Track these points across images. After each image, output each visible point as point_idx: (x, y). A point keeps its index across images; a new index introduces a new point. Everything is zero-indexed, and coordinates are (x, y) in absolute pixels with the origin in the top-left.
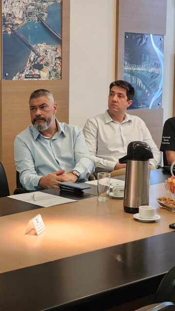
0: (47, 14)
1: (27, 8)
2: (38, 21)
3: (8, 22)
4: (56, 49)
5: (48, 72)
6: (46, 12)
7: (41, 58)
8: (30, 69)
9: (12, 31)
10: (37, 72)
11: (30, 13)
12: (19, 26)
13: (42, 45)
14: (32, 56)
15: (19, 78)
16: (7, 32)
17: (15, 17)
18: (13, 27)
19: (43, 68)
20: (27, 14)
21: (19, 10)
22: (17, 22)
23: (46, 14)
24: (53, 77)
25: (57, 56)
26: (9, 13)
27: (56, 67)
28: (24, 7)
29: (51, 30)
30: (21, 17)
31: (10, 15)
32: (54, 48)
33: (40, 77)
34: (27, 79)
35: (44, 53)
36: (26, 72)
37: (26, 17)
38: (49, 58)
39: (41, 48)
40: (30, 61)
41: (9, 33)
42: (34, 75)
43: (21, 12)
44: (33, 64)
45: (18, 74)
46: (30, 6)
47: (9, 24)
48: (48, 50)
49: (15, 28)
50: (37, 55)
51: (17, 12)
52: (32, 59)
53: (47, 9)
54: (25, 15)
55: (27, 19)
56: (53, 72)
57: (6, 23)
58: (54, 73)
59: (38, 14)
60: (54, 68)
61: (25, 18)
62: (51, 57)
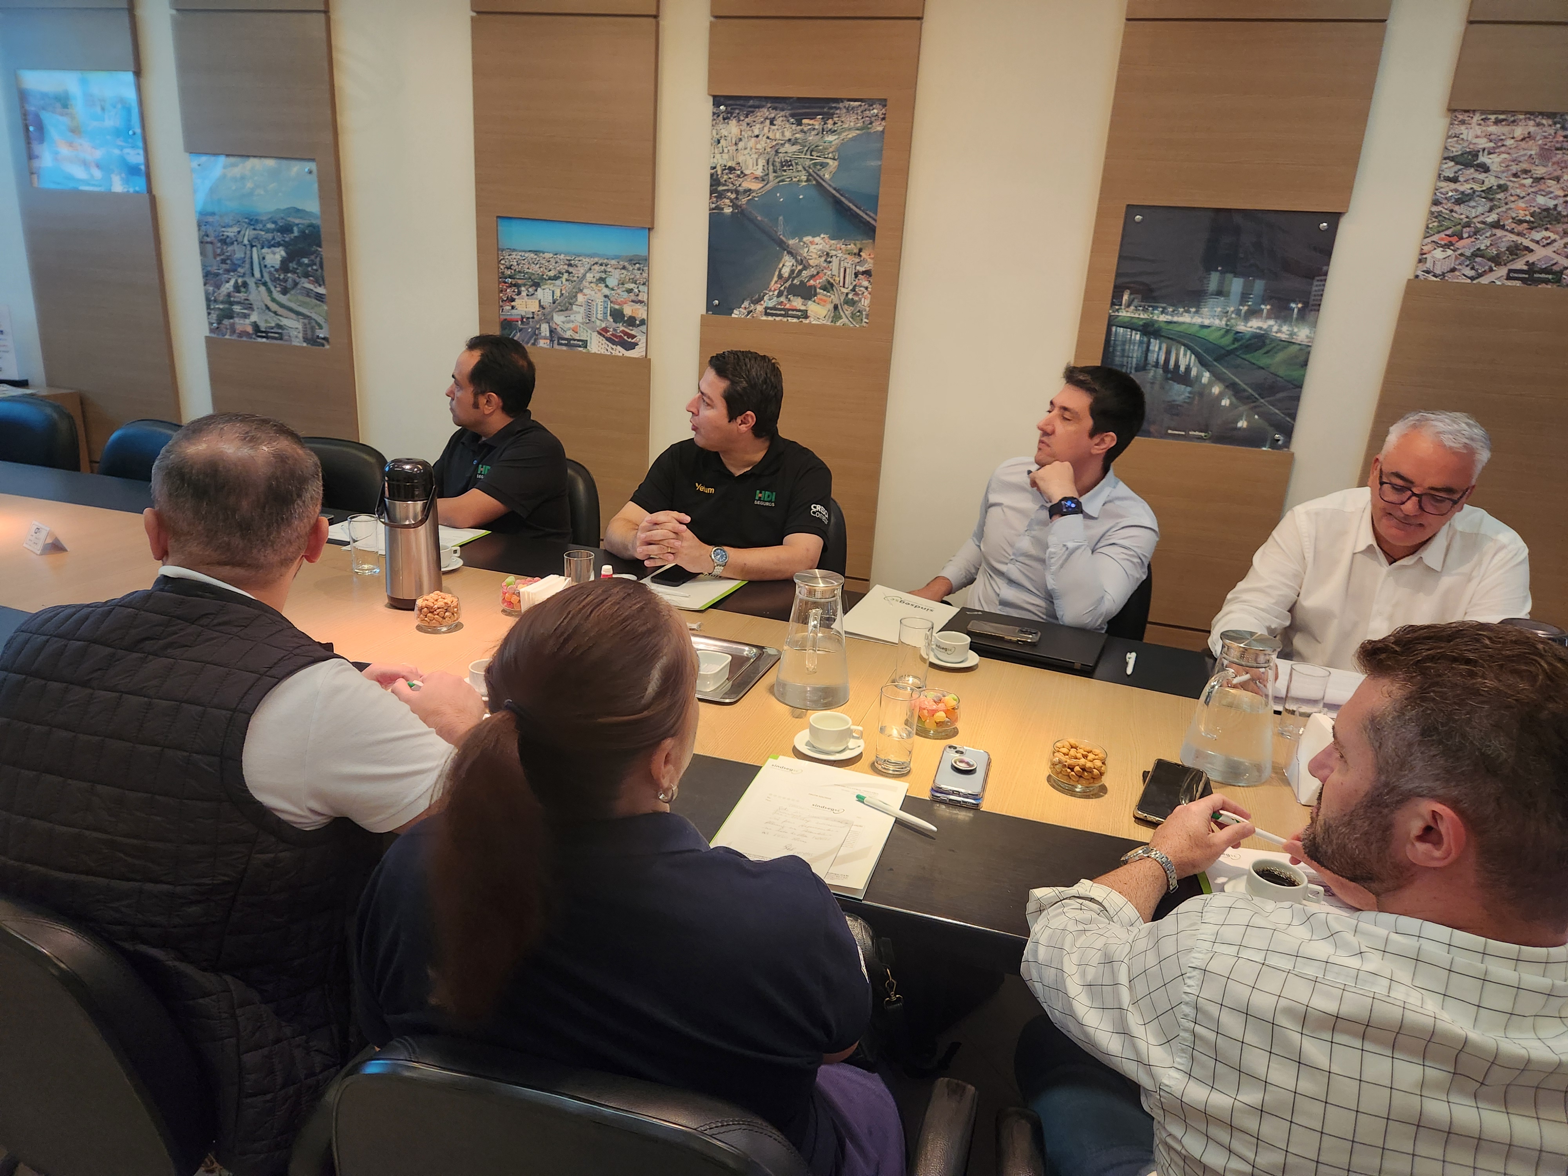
0: (836, 163)
1: (777, 152)
2: (808, 180)
3: (724, 185)
4: (860, 250)
5: (831, 307)
6: (834, 159)
7: (813, 271)
8: (780, 295)
9: (735, 206)
10: (797, 303)
11: (787, 164)
12: (754, 194)
13: (817, 239)
14: (787, 264)
15: (749, 313)
16: (722, 209)
17: (743, 175)
18: (737, 198)
19: (815, 295)
20: (778, 165)
21: (755, 156)
22: (746, 185)
23: (833, 164)
24: (844, 320)
25: (861, 269)
26: (729, 164)
27: (857, 294)
28: (769, 150)
29: (846, 202)
30: (759, 172)
31: (731, 169)
32: (851, 247)
33: (806, 317)
34: (770, 318)
35: (823, 259)
36: (769, 302)
37: (775, 172)
38: (835, 272)
39: (812, 248)
40: (780, 276)
41: (728, 210)
42: (789, 310)
43: (762, 162)
44: (787, 285)
45: (746, 304)
46: (787, 145)
47: (728, 191)
48: (833, 253)
49: (744, 201)
50: (801, 263)
51: (750, 162)
52: (786, 272)
53: (838, 150)
54: (771, 168)
55: (777, 177)
56: (846, 306)
57: (721, 188)
58: (848, 310)
59: (808, 163)
60: (850, 296)
61: (772, 176)
62: (842, 270)
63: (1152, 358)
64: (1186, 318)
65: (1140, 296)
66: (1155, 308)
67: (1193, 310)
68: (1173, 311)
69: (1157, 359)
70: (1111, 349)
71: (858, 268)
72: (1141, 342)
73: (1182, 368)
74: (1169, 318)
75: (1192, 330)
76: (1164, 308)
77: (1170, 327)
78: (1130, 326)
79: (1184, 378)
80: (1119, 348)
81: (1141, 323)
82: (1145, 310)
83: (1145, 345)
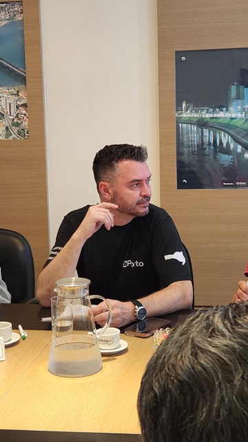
4: (18, 92)
5: (4, 128)
24: (14, 136)
25: (20, 103)
27: (20, 119)
29: (5, 64)
32: (12, 90)
38: (4, 107)
48: (1, 95)
56: (13, 127)
58: (15, 130)
60: (15, 121)
62: (8, 105)
63: (206, 140)
64: (221, 115)
65: (192, 104)
66: (202, 110)
67: (225, 109)
68: (213, 111)
69: (209, 141)
70: (181, 137)
71: (18, 103)
72: (198, 132)
73: (225, 145)
74: (211, 115)
75: (226, 122)
76: (208, 110)
77: (213, 120)
78: (189, 122)
79: (227, 151)
80: (185, 136)
81: (196, 120)
82: (197, 112)
83: (200, 133)
